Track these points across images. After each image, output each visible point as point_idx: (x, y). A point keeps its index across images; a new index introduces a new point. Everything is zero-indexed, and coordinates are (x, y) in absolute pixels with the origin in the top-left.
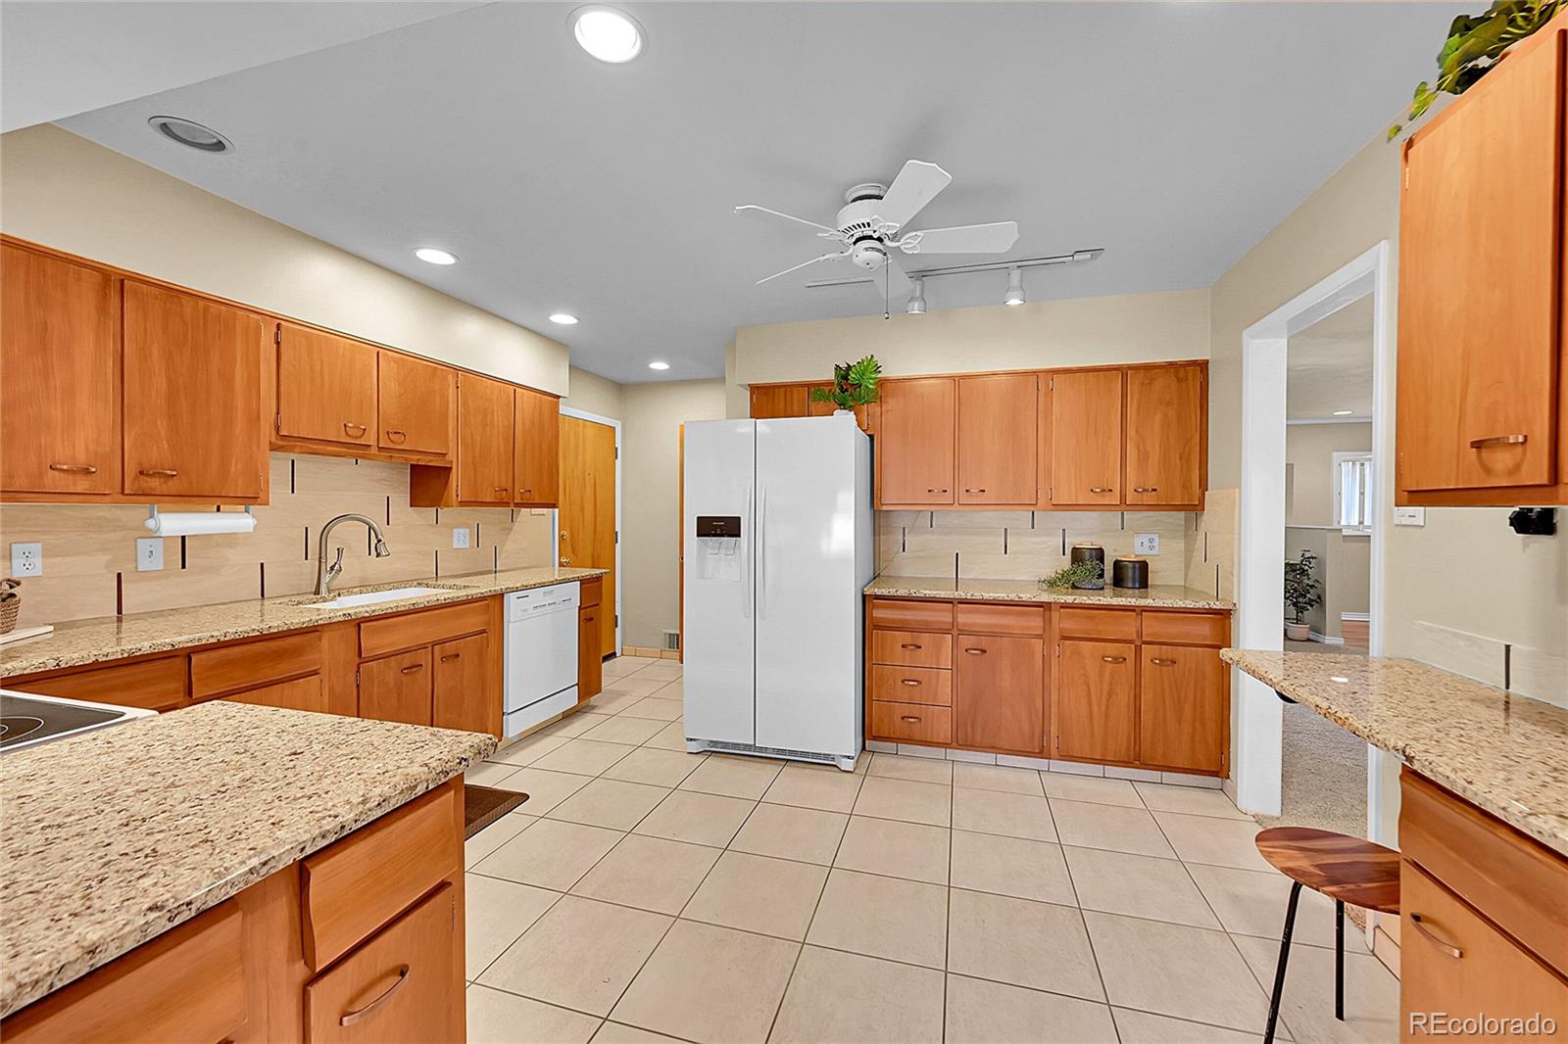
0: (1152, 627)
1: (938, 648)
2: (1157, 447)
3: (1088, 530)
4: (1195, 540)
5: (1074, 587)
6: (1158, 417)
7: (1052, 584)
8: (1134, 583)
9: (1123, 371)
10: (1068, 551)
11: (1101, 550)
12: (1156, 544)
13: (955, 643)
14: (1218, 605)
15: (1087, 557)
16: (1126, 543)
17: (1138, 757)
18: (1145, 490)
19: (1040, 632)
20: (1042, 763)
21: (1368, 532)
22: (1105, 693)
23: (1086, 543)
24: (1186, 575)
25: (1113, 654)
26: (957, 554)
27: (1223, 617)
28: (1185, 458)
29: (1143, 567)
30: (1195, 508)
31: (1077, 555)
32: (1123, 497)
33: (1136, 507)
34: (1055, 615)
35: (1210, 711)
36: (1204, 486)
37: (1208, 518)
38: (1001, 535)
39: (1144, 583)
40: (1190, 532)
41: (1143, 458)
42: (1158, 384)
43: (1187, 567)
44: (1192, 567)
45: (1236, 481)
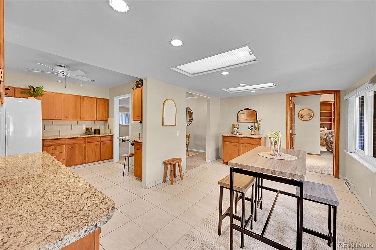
0: (102, 139)
1: (62, 148)
2: (101, 111)
3: (89, 125)
4: (107, 126)
5: (88, 134)
6: (102, 107)
7: (83, 134)
8: (98, 133)
9: (96, 98)
10: (85, 128)
11: (92, 128)
12: (100, 127)
13: (66, 147)
14: (111, 135)
15: (89, 129)
16: (95, 127)
17: (100, 160)
18: (99, 118)
19: (84, 142)
20: (84, 165)
21: (129, 125)
22: (95, 151)
23: (89, 127)
24: (105, 131)
25: (96, 144)
26: (60, 130)
27: (112, 136)
28: (105, 113)
29: (99, 130)
30: (107, 121)
31: (87, 129)
32: (96, 119)
33: (98, 121)
34: (86, 139)
35: (110, 150)
36: (108, 118)
37: (109, 122)
38: (71, 126)
39: (99, 133)
40: (106, 125)
41: (99, 113)
42: (101, 101)
43: (105, 130)
44: (106, 130)
45: (113, 117)
